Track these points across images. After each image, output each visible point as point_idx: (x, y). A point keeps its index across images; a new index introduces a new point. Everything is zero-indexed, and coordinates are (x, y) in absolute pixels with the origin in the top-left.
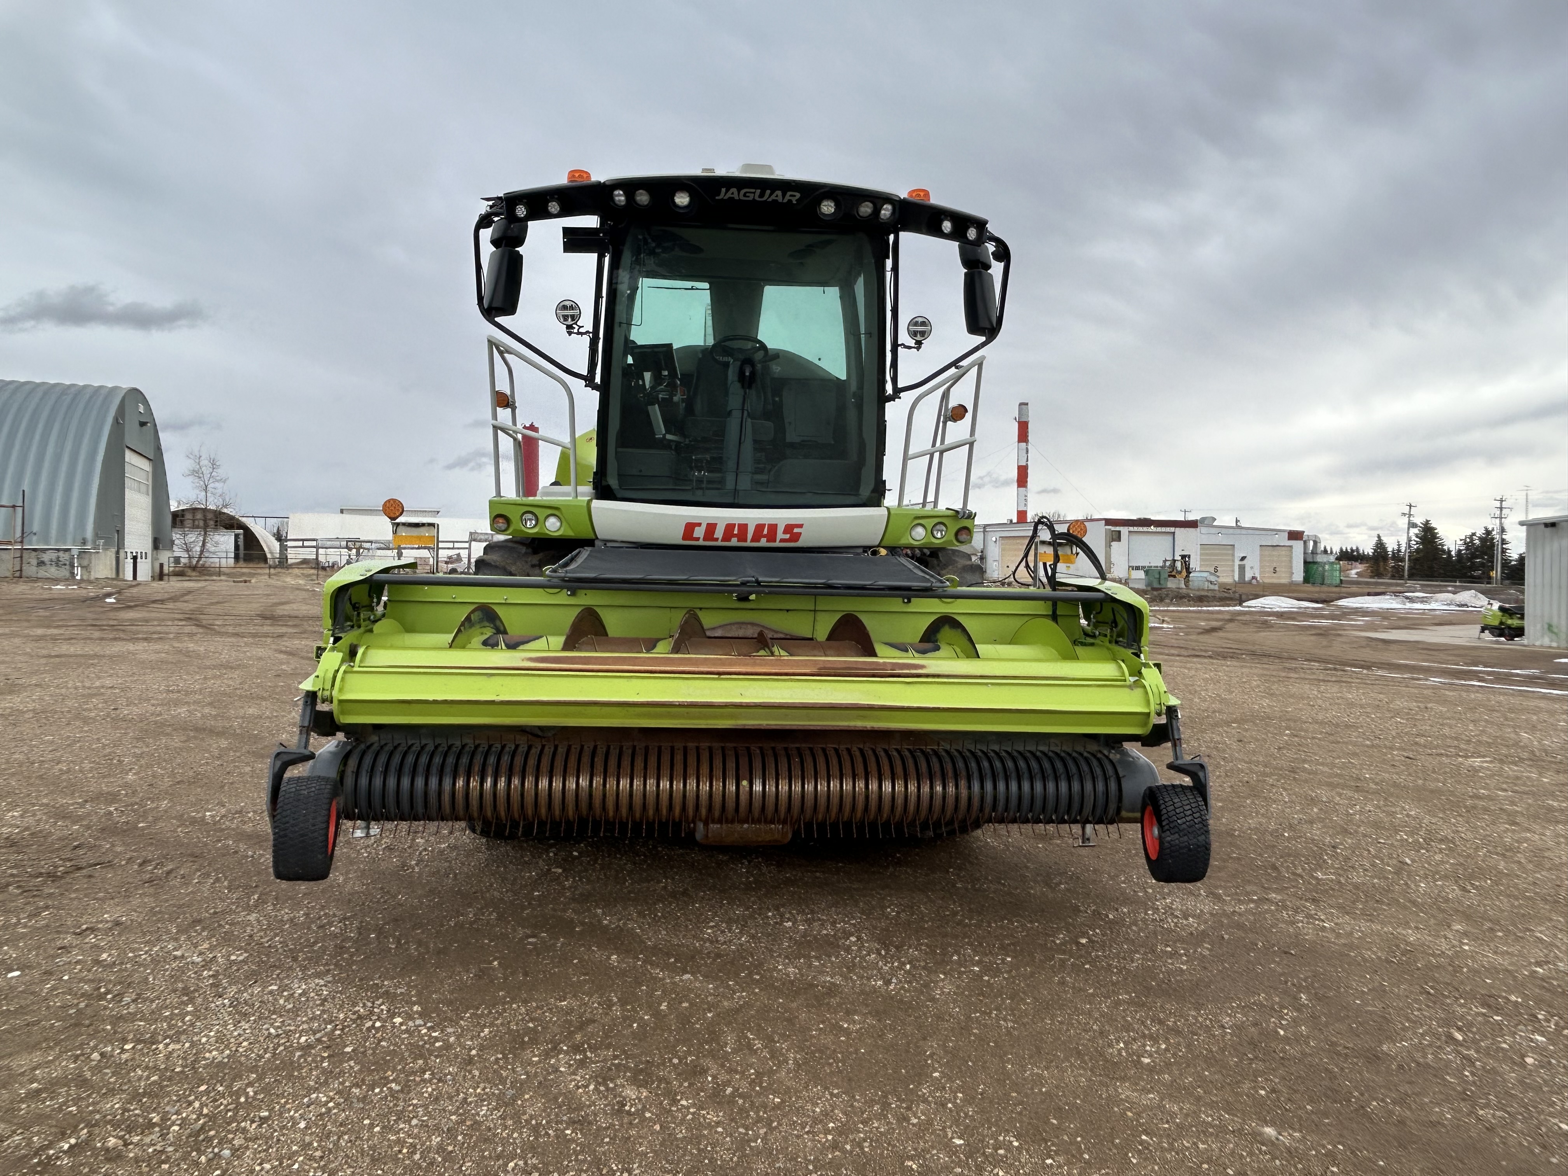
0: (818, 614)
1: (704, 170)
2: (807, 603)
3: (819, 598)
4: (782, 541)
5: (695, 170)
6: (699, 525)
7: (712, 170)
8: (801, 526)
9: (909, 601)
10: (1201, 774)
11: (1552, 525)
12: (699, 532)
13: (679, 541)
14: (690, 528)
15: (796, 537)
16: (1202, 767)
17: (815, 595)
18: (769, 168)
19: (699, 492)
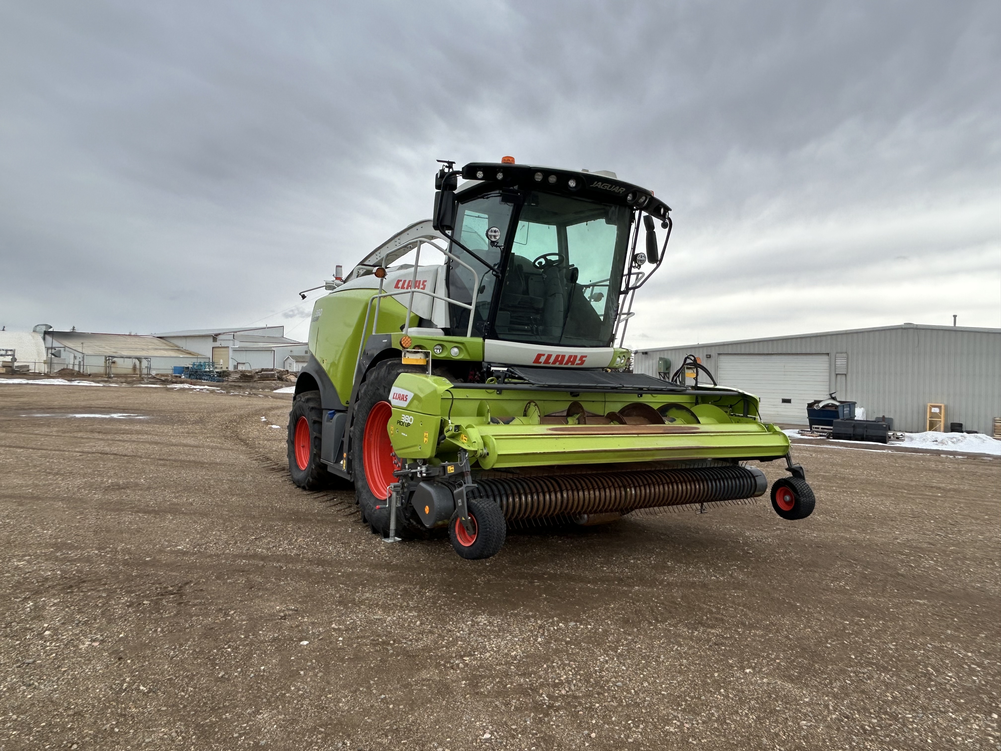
0: (607, 403)
1: (584, 170)
2: (600, 398)
3: (607, 394)
4: (577, 364)
5: (578, 169)
6: (544, 355)
7: (587, 171)
8: (586, 357)
9: (641, 396)
10: (801, 471)
11: (645, 353)
12: (543, 359)
13: (531, 364)
14: (539, 356)
15: (583, 362)
16: (801, 468)
17: (605, 393)
18: (614, 174)
19: (538, 337)
